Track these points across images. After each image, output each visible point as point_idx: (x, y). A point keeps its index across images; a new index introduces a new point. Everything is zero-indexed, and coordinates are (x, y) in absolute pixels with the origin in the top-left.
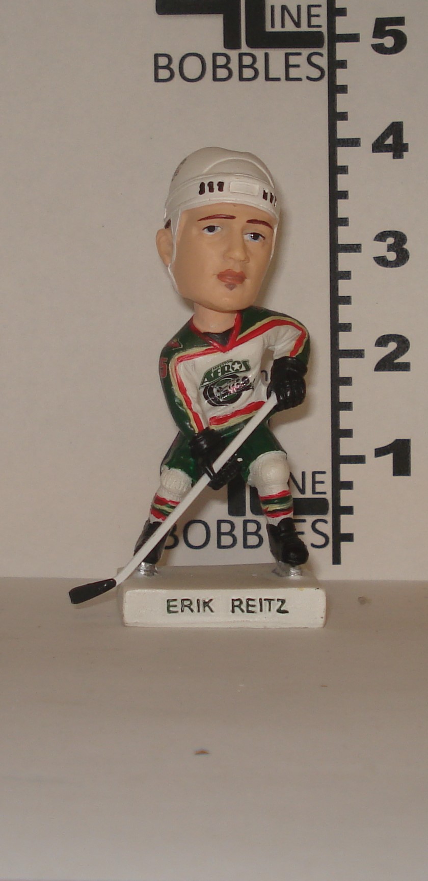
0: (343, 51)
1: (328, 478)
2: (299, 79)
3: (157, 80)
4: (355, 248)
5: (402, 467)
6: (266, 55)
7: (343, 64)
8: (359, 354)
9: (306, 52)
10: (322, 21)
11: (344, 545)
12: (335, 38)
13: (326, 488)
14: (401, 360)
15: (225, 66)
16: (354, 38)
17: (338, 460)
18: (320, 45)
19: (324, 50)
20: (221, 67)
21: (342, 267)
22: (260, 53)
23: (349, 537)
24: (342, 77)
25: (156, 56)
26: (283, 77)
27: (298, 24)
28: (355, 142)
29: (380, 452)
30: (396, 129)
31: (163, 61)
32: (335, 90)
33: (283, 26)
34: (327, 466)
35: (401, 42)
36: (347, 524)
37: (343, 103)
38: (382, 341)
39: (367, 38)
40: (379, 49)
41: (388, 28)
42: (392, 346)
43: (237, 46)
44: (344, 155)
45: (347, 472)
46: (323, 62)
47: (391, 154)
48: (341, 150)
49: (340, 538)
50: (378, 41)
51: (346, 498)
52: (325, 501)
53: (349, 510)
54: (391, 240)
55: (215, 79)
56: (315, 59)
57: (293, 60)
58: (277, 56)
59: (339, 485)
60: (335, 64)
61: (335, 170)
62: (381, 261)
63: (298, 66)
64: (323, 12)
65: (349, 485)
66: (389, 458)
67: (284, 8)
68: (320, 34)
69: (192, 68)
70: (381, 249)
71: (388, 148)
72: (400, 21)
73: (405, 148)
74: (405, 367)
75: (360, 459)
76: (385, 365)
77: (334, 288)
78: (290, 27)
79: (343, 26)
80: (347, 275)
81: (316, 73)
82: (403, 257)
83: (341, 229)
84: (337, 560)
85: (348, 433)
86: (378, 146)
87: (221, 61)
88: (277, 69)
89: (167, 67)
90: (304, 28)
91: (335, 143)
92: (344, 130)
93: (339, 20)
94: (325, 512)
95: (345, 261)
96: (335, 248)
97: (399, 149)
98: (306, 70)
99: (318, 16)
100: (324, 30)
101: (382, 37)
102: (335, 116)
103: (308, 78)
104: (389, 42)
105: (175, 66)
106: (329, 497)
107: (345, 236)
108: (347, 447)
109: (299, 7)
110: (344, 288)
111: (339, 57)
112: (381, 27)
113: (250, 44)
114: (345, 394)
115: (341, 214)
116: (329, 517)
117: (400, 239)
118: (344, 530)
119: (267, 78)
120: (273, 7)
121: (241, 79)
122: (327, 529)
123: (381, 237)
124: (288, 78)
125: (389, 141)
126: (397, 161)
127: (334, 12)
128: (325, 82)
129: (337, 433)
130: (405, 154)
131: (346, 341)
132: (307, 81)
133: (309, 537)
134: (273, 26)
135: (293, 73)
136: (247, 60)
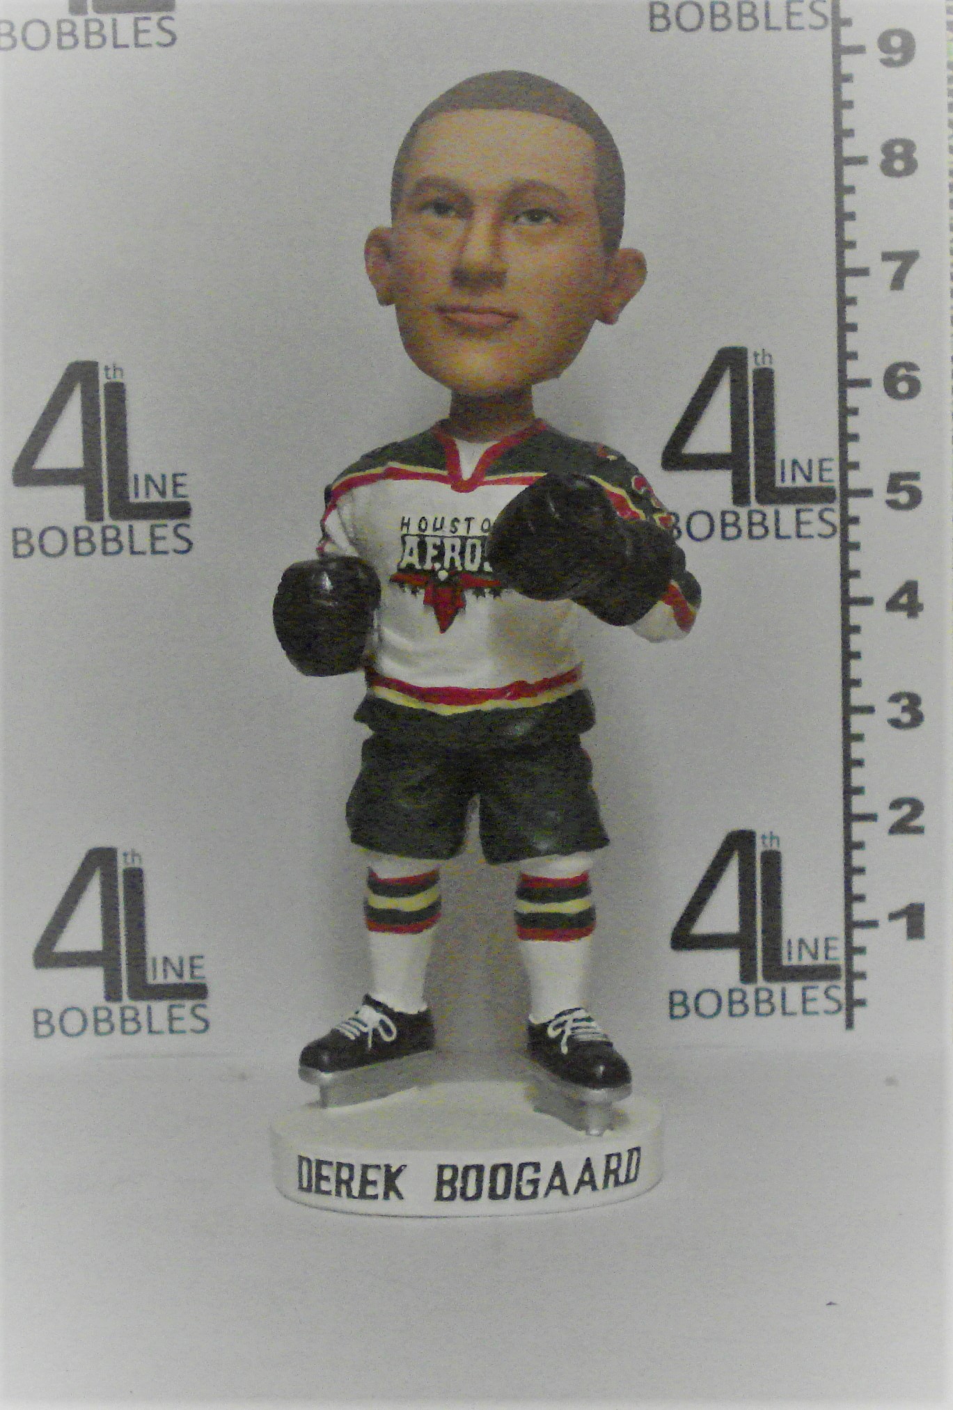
0: (856, 506)
2: (811, 537)
4: (870, 710)
5: (916, 930)
6: (777, 513)
7: (855, 520)
8: (871, 817)
9: (818, 508)
10: (833, 477)
11: (858, 1010)
12: (847, 493)
13: (838, 955)
14: (916, 823)
15: (735, 524)
16: (867, 493)
17: (851, 925)
18: (831, 501)
19: (836, 506)
20: (730, 525)
21: (855, 729)
22: (770, 510)
23: (862, 1003)
24: (854, 533)
26: (794, 534)
27: (809, 479)
28: (867, 601)
29: (893, 916)
30: (910, 588)
32: (847, 547)
33: (793, 481)
34: (839, 931)
35: (916, 498)
36: (859, 990)
37: (855, 560)
38: (896, 804)
39: (881, 493)
40: (893, 504)
41: (903, 483)
42: (906, 809)
43: (746, 502)
44: (857, 614)
45: (859, 937)
46: (834, 517)
47: (905, 614)
48: (854, 610)
49: (852, 1003)
50: (891, 497)
51: (859, 963)
52: (837, 968)
53: (862, 976)
54: (905, 702)
55: (724, 537)
56: (827, 515)
57: (804, 517)
58: (788, 512)
59: (852, 950)
60: (848, 520)
61: (848, 630)
62: (896, 723)
63: (809, 523)
65: (861, 950)
66: (902, 923)
67: (795, 462)
68: (832, 489)
69: (700, 526)
70: (895, 710)
71: (902, 607)
72: (915, 476)
73: (920, 607)
74: (919, 830)
75: (873, 924)
76: (900, 828)
77: (846, 751)
78: (801, 482)
79: (855, 480)
80: (860, 738)
81: (828, 530)
82: (917, 719)
83: (854, 691)
84: (850, 1024)
85: (861, 898)
86: (892, 605)
87: (730, 518)
88: (788, 526)
90: (815, 482)
91: (847, 601)
92: (856, 588)
93: (852, 474)
94: (837, 977)
95: (858, 723)
96: (849, 710)
97: (913, 609)
98: (817, 527)
99: (830, 470)
100: (836, 485)
101: (896, 492)
102: (847, 574)
103: (820, 535)
104: (903, 497)
105: (683, 525)
106: (842, 962)
107: (857, 697)
108: (860, 912)
109: (811, 461)
111: (852, 512)
112: (895, 483)
113: (760, 500)
114: (858, 858)
115: (853, 675)
116: (842, 983)
117: (914, 701)
118: (857, 995)
119: (778, 536)
120: (783, 462)
121: (751, 537)
122: (840, 994)
123: (895, 698)
124: (799, 536)
125: (904, 600)
126: (912, 621)
127: (846, 466)
128: (836, 540)
129: (851, 899)
130: (920, 614)
131: (858, 805)
132: (819, 538)
133: (822, 1004)
134: (784, 481)
135: (805, 530)
136: (757, 518)
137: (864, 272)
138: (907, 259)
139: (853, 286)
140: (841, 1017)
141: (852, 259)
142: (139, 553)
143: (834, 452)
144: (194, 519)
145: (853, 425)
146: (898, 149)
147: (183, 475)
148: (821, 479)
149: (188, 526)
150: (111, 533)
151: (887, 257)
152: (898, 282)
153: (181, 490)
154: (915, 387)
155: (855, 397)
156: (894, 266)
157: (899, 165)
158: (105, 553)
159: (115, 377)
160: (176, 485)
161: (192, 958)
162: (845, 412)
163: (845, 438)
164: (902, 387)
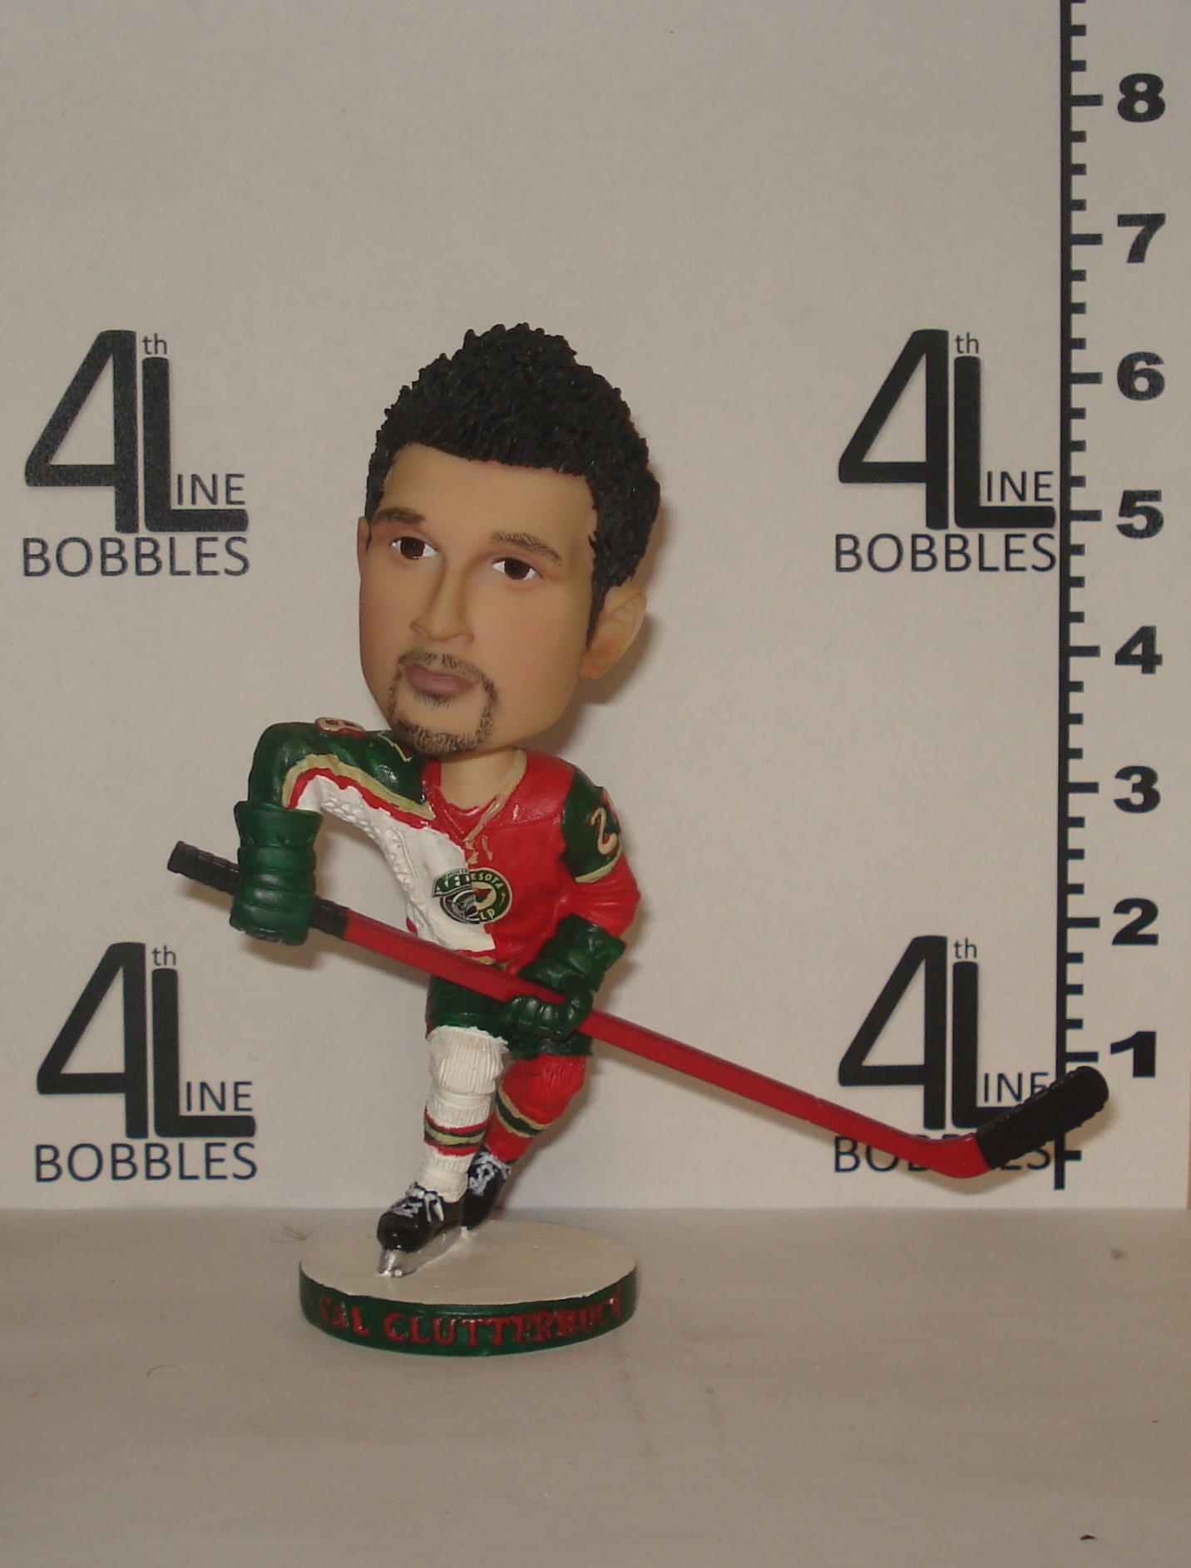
0: (1079, 532)
2: (1023, 569)
3: (839, 568)
4: (1091, 788)
5: (1144, 1065)
6: (981, 537)
7: (1079, 550)
8: (1093, 923)
9: (1031, 533)
10: (1052, 493)
11: (1070, 1166)
12: (1069, 515)
14: (1146, 931)
15: (928, 552)
16: (1094, 516)
17: (1063, 1057)
18: (1050, 524)
19: (1055, 531)
20: (923, 552)
21: (1073, 812)
22: (972, 535)
24: (1077, 566)
25: (839, 537)
26: (1002, 566)
27: (1022, 497)
28: (1092, 651)
29: (1117, 1048)
30: (1146, 636)
31: (847, 545)
32: (1068, 582)
33: (1003, 499)
34: (1047, 1062)
35: (1155, 522)
36: (1074, 1140)
37: (1078, 600)
38: (1123, 907)
39: (1112, 516)
40: (1127, 531)
41: (1139, 504)
42: (1136, 913)
43: (943, 525)
44: (1079, 668)
46: (1053, 546)
47: (1139, 668)
48: (1074, 661)
50: (1125, 521)
54: (1136, 778)
55: (915, 568)
56: (1043, 543)
57: (1015, 544)
58: (995, 538)
60: (1069, 549)
61: (1067, 686)
62: (1125, 805)
63: (1021, 552)
64: (1055, 481)
66: (1128, 1056)
67: (1004, 475)
68: (1051, 509)
69: (885, 553)
70: (1124, 789)
71: (1135, 660)
72: (1155, 495)
73: (1158, 660)
74: (1152, 940)
75: (1091, 1057)
76: (1127, 936)
77: (1061, 839)
78: (1012, 500)
79: (1079, 500)
80: (1079, 822)
81: (1044, 561)
82: (1151, 800)
83: (1073, 763)
84: (1059, 1183)
85: (1077, 1024)
86: (1123, 657)
87: (923, 544)
88: (994, 555)
89: (853, 552)
90: (1030, 501)
91: (1067, 651)
92: (1079, 635)
93: (1075, 492)
95: (1078, 804)
96: (1066, 788)
97: (1150, 662)
98: (1032, 557)
99: (1048, 486)
100: (1056, 504)
101: (1130, 515)
102: (1068, 617)
103: (1035, 567)
104: (1140, 522)
105: (863, 551)
107: (1078, 772)
108: (1075, 1041)
109: (1024, 475)
110: (1075, 838)
111: (1075, 540)
112: (1129, 502)
113: (960, 523)
114: (1074, 974)
115: (1073, 744)
117: (1147, 777)
118: (1069, 1146)
119: (982, 568)
120: (990, 474)
121: (947, 568)
123: (1124, 774)
124: (1008, 568)
125: (1138, 650)
126: (1148, 676)
127: (1069, 482)
128: (1055, 572)
129: (1064, 1024)
130: (1158, 668)
131: (1077, 907)
132: (1033, 571)
133: (1026, 1157)
134: (990, 499)
135: (1015, 561)
136: (956, 544)
137: (1095, 239)
138: (1152, 222)
139: (1081, 256)
140: (1050, 1171)
141: (1081, 223)
142: (180, 573)
143: (1055, 465)
144: (253, 532)
145: (1077, 430)
146: (1141, 87)
147: (240, 476)
148: (1037, 497)
149: (243, 540)
150: (147, 548)
151: (1124, 220)
152: (1137, 253)
153: (235, 496)
154: (1156, 385)
155: (1080, 395)
156: (1135, 231)
157: (1141, 107)
158: (139, 572)
159: (156, 352)
160: (229, 489)
161: (237, 1084)
162: (1069, 413)
163: (1069, 446)
164: (1141, 384)
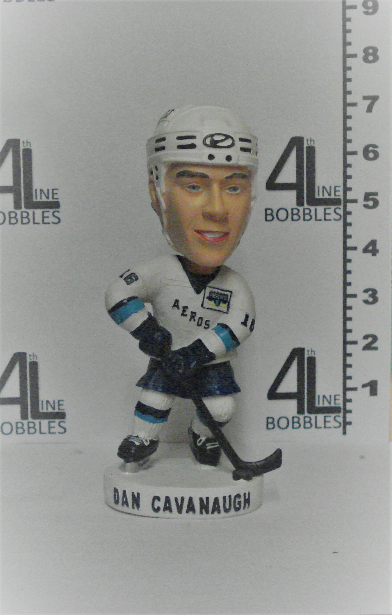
0: (350, 207)
1: (341, 398)
2: (330, 220)
3: (266, 220)
4: (355, 296)
5: (374, 392)
6: (316, 209)
7: (350, 213)
8: (355, 343)
9: (334, 207)
10: (340, 194)
11: (348, 427)
12: (346, 201)
13: (340, 402)
14: (374, 345)
15: (297, 214)
16: (355, 201)
17: (346, 389)
18: (340, 205)
19: (342, 207)
20: (295, 214)
21: (349, 304)
22: (313, 208)
23: (350, 423)
25: (266, 210)
26: (323, 219)
27: (330, 195)
28: (355, 248)
29: (364, 386)
30: (373, 243)
31: (269, 212)
32: (346, 225)
33: (323, 195)
34: (340, 391)
35: (376, 203)
36: (349, 418)
37: (349, 231)
38: (366, 337)
39: (361, 201)
40: (366, 206)
41: (371, 197)
42: (370, 339)
43: (302, 204)
44: (350, 254)
45: (350, 395)
46: (341, 212)
47: (371, 254)
48: (349, 252)
49: (346, 424)
50: (366, 203)
51: (349, 406)
52: (339, 408)
53: (350, 412)
54: (370, 293)
55: (293, 220)
56: (337, 211)
57: (328, 211)
58: (321, 209)
59: (346, 401)
60: (347, 213)
61: (346, 261)
62: (366, 302)
63: (330, 214)
64: (341, 189)
65: (350, 401)
66: (368, 389)
67: (324, 187)
68: (340, 199)
69: (282, 215)
70: (366, 296)
71: (369, 251)
72: (376, 194)
73: (378, 251)
74: (376, 349)
75: (355, 389)
76: (367, 347)
77: (345, 314)
78: (327, 196)
79: (350, 196)
80: (350, 308)
81: (338, 217)
82: (375, 300)
83: (348, 288)
84: (344, 433)
85: (350, 378)
86: (365, 250)
88: (320, 215)
89: (271, 214)
90: (333, 196)
91: (346, 248)
92: (350, 243)
93: (349, 193)
94: (340, 412)
95: (350, 302)
96: (346, 296)
97: (374, 252)
98: (333, 216)
99: (339, 191)
100: (342, 197)
101: (368, 201)
102: (346, 237)
103: (334, 219)
104: (371, 203)
105: (275, 214)
106: (341, 406)
107: (350, 290)
108: (350, 384)
109: (331, 187)
110: (349, 314)
111: (349, 210)
112: (367, 196)
113: (309, 204)
114: (349, 360)
115: (348, 281)
116: (341, 414)
117: (374, 292)
118: (348, 420)
119: (316, 220)
120: (319, 187)
121: (304, 220)
122: (340, 419)
123: (366, 291)
124: (325, 220)
125: (371, 248)
126: (374, 257)
127: (346, 189)
128: (341, 223)
129: (346, 378)
130: (377, 254)
131: (350, 337)
132: (334, 221)
133: (333, 423)
134: (319, 195)
135: (328, 217)
136: (307, 211)
137: (354, 105)
138: (374, 99)
139: (350, 111)
140: (342, 428)
141: (350, 99)
142: (37, 223)
143: (341, 183)
144: (62, 209)
145: (349, 171)
146: (371, 51)
147: (57, 189)
148: (335, 195)
149: (58, 212)
150: (25, 215)
151: (365, 98)
152: (370, 109)
153: (56, 196)
154: (377, 155)
155: (350, 159)
156: (368, 102)
157: (371, 58)
158: (22, 223)
159: (27, 146)
160: (53, 194)
161: (59, 401)
162: (346, 166)
163: (346, 177)
164: (371, 155)
